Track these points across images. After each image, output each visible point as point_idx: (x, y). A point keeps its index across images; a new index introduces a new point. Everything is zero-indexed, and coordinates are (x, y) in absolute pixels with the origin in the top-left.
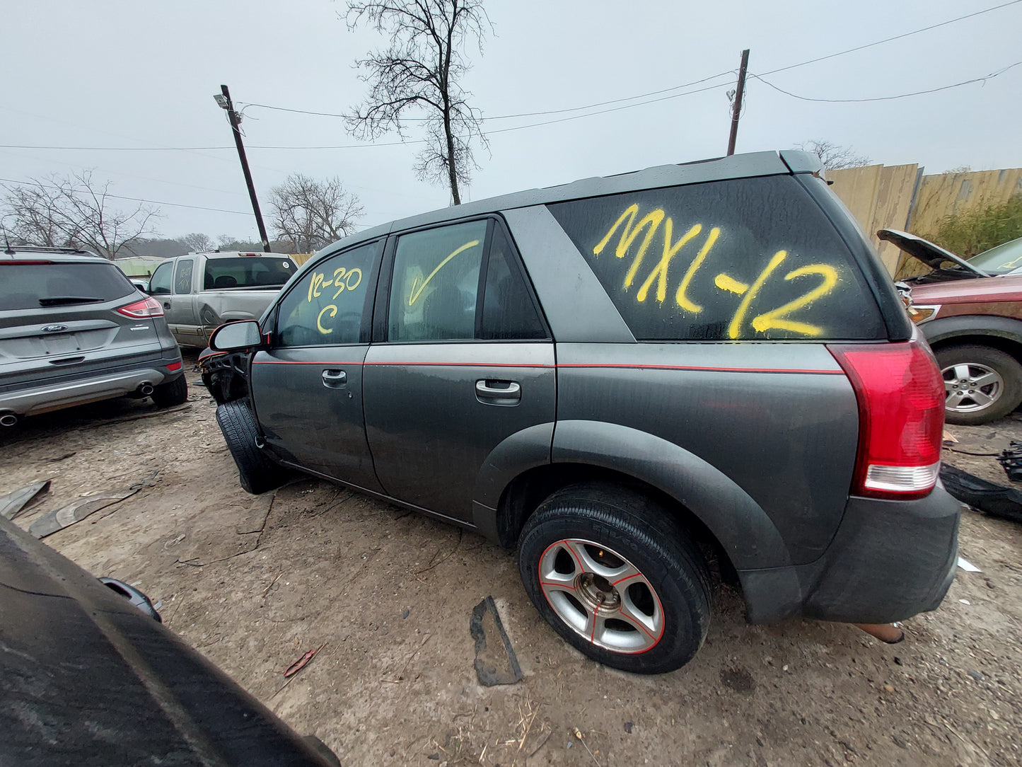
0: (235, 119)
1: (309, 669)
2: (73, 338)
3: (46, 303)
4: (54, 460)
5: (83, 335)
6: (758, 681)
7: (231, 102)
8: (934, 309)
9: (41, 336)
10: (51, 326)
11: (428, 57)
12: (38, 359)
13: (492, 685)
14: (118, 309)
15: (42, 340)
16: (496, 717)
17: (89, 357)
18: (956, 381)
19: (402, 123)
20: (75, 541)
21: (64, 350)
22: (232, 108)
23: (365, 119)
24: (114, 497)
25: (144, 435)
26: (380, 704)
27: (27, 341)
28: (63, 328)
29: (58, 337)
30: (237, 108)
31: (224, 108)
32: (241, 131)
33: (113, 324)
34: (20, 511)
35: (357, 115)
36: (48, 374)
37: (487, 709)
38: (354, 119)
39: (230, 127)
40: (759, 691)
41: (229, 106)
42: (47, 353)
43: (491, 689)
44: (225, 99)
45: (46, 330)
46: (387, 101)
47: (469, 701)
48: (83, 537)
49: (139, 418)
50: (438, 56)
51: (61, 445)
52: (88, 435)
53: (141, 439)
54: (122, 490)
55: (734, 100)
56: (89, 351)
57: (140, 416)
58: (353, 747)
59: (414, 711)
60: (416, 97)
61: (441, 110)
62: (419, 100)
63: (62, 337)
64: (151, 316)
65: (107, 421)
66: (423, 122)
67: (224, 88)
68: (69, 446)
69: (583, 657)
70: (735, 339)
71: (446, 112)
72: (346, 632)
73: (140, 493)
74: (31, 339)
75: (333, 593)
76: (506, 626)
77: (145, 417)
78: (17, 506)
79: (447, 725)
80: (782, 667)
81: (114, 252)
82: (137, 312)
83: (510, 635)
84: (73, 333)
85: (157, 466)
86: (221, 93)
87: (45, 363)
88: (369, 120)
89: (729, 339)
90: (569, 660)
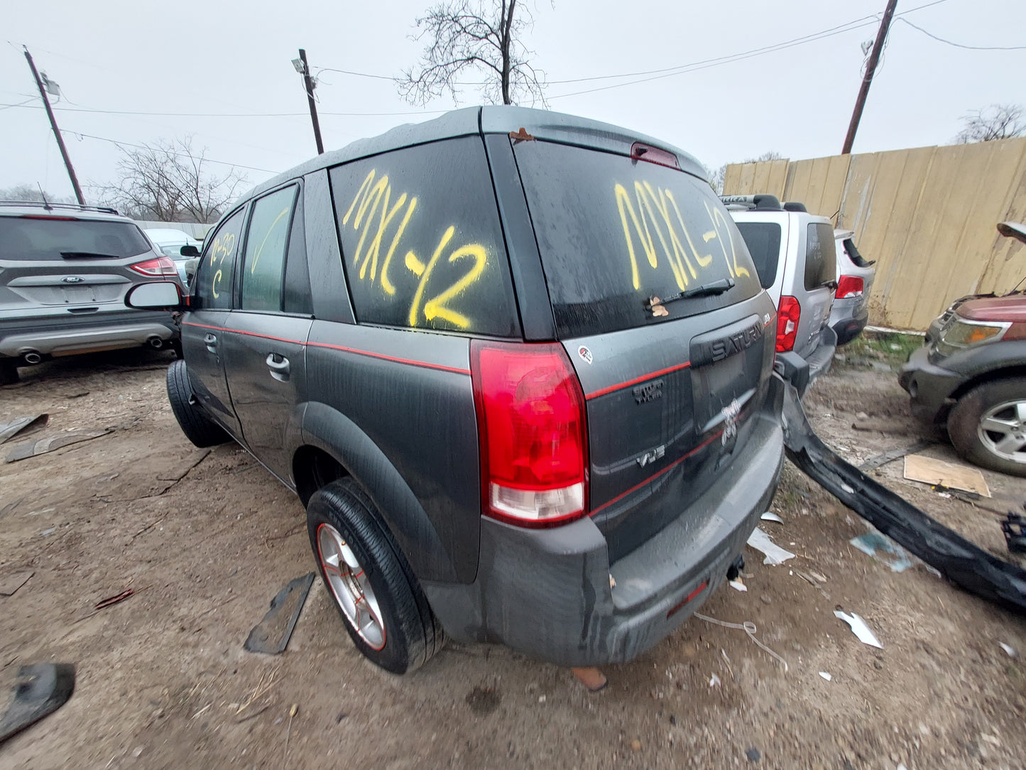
0: (310, 85)
1: (120, 605)
2: (90, 290)
3: (67, 256)
4: (71, 398)
5: (99, 288)
6: (503, 705)
7: (307, 67)
8: (1001, 328)
9: (61, 286)
10: (71, 278)
11: (489, 13)
12: (58, 306)
13: (254, 651)
14: (131, 266)
15: (62, 290)
16: (239, 681)
17: (102, 308)
18: (1016, 422)
19: (456, 87)
20: (35, 468)
21: (81, 300)
22: (308, 73)
23: (418, 82)
24: (89, 435)
25: (150, 385)
26: (149, 648)
27: (49, 290)
28: (80, 280)
29: (77, 288)
30: (312, 73)
31: (301, 72)
32: (315, 98)
33: (128, 280)
34: (11, 437)
35: (408, 78)
36: (66, 321)
37: (235, 672)
38: (406, 82)
39: (305, 94)
40: (496, 715)
41: (305, 71)
42: (67, 302)
43: (252, 654)
44: (302, 63)
45: (65, 280)
46: (441, 63)
47: (225, 662)
48: (44, 465)
49: (157, 369)
50: (501, 9)
51: (84, 385)
52: (109, 378)
53: (146, 388)
54: (100, 430)
55: (870, 54)
56: (102, 303)
57: (157, 367)
58: (96, 682)
59: (171, 660)
60: (472, 59)
61: (500, 72)
62: (476, 61)
63: (82, 288)
64: (163, 275)
65: (130, 368)
66: (481, 86)
67: (302, 53)
68: (89, 386)
69: (353, 645)
70: (413, 327)
71: (505, 74)
72: (173, 579)
73: (112, 434)
74: (54, 288)
75: (188, 544)
76: (309, 602)
77: (162, 368)
78: (11, 432)
79: (189, 678)
80: (538, 698)
81: (207, 216)
82: (150, 271)
83: (306, 610)
84: (90, 285)
85: (142, 412)
86: (298, 56)
87: (64, 310)
88: (421, 84)
89: (410, 327)
90: (342, 645)
